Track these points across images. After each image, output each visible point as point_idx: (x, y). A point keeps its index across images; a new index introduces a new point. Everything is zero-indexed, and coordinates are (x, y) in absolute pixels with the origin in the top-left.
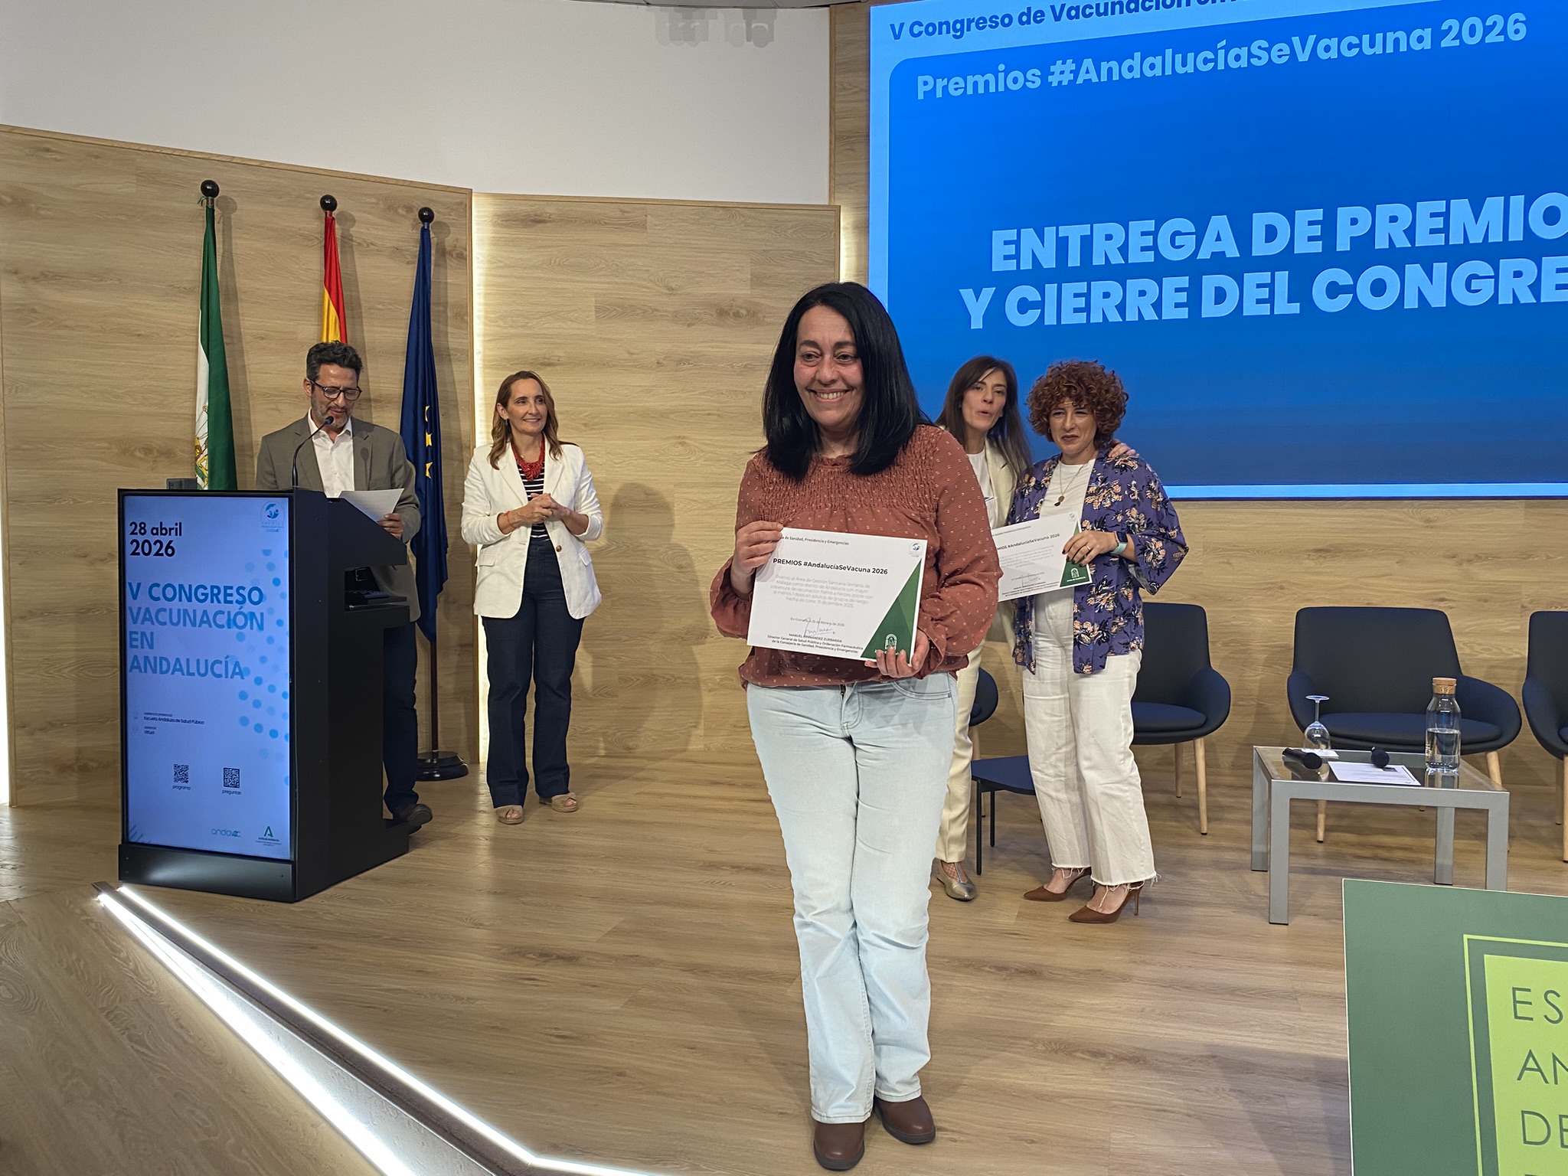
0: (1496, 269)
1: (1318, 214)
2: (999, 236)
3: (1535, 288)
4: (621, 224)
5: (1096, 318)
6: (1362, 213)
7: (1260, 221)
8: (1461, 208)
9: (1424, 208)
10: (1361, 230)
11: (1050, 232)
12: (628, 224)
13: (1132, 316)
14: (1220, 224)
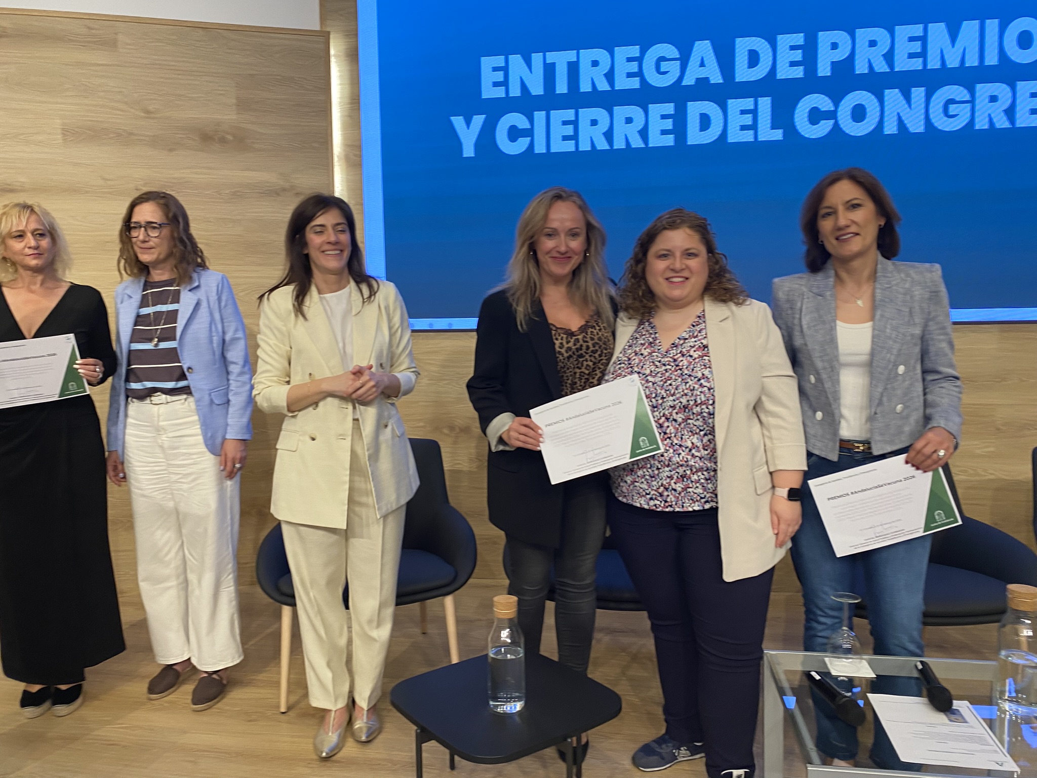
0: (972, 92)
1: (799, 39)
2: (488, 63)
3: (1010, 112)
4: (89, 42)
5: (585, 146)
6: (841, 37)
7: (743, 45)
8: (938, 31)
9: (903, 32)
10: (841, 54)
11: (537, 58)
12: (95, 42)
13: (619, 144)
14: (703, 49)
